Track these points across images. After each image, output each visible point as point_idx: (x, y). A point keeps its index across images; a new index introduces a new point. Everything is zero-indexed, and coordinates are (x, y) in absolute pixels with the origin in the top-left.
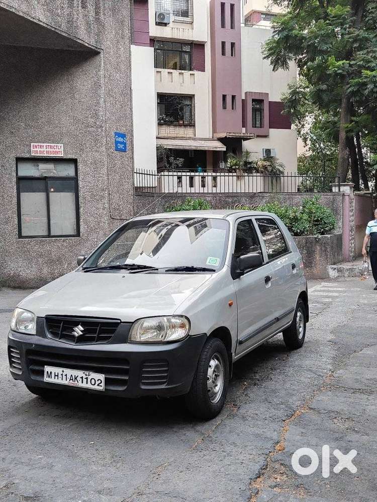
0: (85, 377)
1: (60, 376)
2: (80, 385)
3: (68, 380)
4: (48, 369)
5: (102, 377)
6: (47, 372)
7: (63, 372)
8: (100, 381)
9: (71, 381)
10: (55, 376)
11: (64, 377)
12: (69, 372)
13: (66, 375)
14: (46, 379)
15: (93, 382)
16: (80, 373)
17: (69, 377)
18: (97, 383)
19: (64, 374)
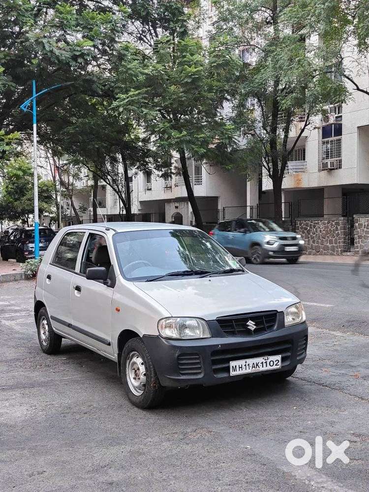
0: (264, 361)
1: (244, 367)
2: (261, 369)
3: (251, 368)
4: (233, 364)
5: (279, 357)
6: (233, 367)
7: (246, 362)
8: (277, 361)
9: (254, 368)
10: (239, 368)
11: (247, 367)
12: (251, 361)
13: (249, 365)
14: (233, 373)
15: (272, 363)
16: (260, 360)
17: (251, 365)
18: (275, 363)
19: (247, 364)
